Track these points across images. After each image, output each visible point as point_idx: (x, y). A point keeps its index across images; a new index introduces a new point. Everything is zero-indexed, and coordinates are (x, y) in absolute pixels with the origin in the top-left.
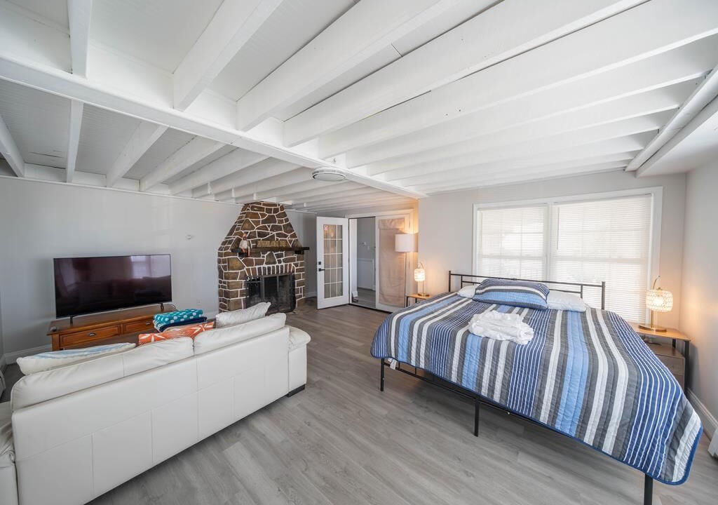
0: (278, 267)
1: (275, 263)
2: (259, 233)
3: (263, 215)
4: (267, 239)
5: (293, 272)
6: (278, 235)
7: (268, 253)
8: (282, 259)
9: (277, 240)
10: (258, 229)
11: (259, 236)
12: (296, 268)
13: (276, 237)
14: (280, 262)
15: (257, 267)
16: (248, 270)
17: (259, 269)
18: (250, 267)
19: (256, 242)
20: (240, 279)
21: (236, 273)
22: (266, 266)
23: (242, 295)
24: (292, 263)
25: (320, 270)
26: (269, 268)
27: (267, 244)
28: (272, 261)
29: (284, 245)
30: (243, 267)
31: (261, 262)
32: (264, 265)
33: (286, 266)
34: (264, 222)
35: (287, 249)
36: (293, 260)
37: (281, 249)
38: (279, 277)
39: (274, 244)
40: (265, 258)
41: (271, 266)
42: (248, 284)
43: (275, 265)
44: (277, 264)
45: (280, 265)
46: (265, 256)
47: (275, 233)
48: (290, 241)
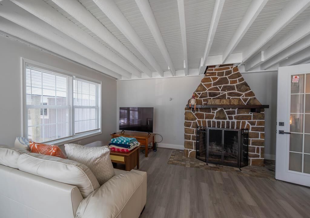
0: (228, 123)
1: (225, 118)
2: (210, 93)
3: (214, 79)
4: (218, 98)
5: (248, 129)
6: (230, 94)
7: (219, 109)
8: (233, 116)
9: (229, 98)
10: (209, 90)
11: (210, 96)
12: (251, 126)
13: (227, 96)
14: (231, 118)
15: (207, 120)
16: (199, 122)
17: (209, 122)
18: (201, 120)
19: (207, 100)
20: (193, 127)
21: (189, 122)
22: (216, 121)
23: (193, 139)
24: (246, 121)
25: (281, 132)
26: (219, 123)
27: (217, 102)
28: (222, 117)
29: (236, 103)
30: (196, 119)
31: (212, 117)
32: (214, 120)
33: (238, 123)
34: (215, 84)
35: (241, 108)
36: (248, 118)
37: (234, 107)
38: (225, 131)
39: (225, 102)
40: (215, 114)
41: (221, 121)
42: (198, 132)
43: (225, 121)
44: (228, 120)
45: (230, 121)
46: (215, 112)
47: (226, 93)
48: (245, 100)
